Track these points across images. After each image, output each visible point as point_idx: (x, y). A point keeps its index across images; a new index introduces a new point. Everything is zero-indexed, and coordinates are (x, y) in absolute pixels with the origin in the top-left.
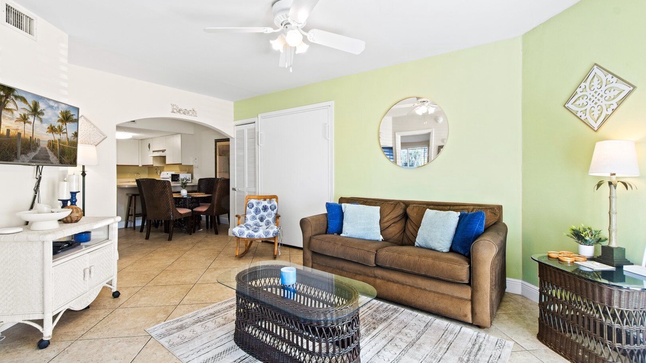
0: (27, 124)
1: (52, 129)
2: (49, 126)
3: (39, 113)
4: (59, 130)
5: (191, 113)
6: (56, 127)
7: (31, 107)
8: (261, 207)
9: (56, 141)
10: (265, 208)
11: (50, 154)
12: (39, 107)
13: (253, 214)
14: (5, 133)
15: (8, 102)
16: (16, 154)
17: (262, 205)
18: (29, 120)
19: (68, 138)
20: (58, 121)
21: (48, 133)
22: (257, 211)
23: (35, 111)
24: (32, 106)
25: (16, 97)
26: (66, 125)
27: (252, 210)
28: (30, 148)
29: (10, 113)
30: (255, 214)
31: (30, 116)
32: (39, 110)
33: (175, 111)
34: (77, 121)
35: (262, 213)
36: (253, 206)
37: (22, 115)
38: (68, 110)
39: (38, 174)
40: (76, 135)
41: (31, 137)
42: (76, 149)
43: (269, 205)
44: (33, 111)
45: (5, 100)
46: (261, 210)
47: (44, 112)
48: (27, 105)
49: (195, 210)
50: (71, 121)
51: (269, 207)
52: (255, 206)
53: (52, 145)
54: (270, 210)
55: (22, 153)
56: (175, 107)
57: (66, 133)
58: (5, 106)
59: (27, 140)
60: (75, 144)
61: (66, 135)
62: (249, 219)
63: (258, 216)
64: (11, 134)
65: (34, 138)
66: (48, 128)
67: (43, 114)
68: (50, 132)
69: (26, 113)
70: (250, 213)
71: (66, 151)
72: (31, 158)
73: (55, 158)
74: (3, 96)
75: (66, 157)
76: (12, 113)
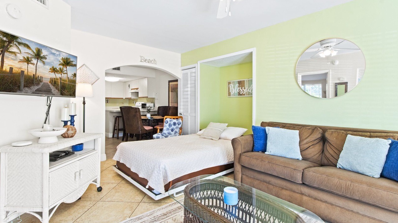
0: (30, 65)
1: (54, 70)
2: (51, 67)
3: (42, 58)
4: (60, 71)
5: (153, 62)
6: (58, 69)
7: (34, 52)
9: (57, 79)
11: (52, 87)
12: (42, 52)
14: (8, 70)
15: (11, 46)
16: (19, 87)
18: (32, 62)
19: (68, 78)
20: (60, 65)
21: (50, 73)
23: (38, 55)
24: (35, 51)
25: (20, 43)
26: (66, 68)
28: (33, 84)
29: (13, 55)
31: (33, 59)
32: (42, 55)
33: (143, 60)
34: (75, 65)
37: (26, 57)
38: (68, 57)
39: (49, 102)
40: (75, 75)
41: (34, 75)
42: (75, 85)
44: (36, 55)
45: (8, 45)
47: (47, 57)
48: (31, 51)
50: (71, 65)
53: (54, 82)
55: (25, 86)
56: (142, 58)
57: (67, 73)
58: (8, 49)
59: (30, 76)
60: (74, 82)
61: (66, 75)
64: (14, 71)
65: (37, 76)
66: (51, 69)
67: (46, 58)
68: (52, 72)
69: (30, 56)
71: (67, 86)
72: (34, 90)
73: (57, 91)
74: (6, 41)
75: (66, 91)
76: (16, 55)
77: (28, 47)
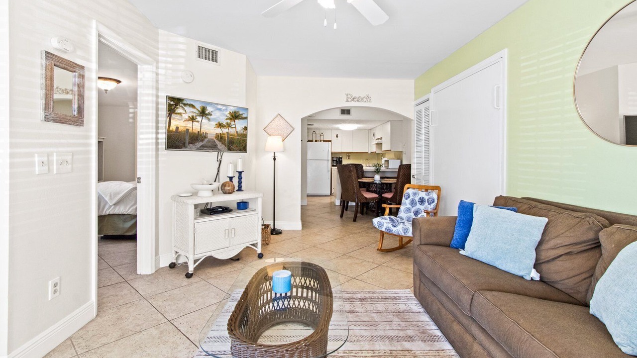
0: (195, 123)
1: (220, 125)
2: (217, 123)
3: (207, 115)
4: (227, 126)
6: (224, 124)
7: (199, 111)
8: (417, 199)
9: (224, 134)
10: (422, 201)
11: (217, 142)
12: (207, 110)
13: (409, 206)
14: (174, 129)
15: (178, 108)
16: (184, 144)
17: (420, 196)
18: (197, 120)
19: (237, 132)
20: (227, 119)
21: (216, 128)
22: (413, 203)
23: (203, 113)
24: (200, 109)
25: (185, 105)
26: (235, 121)
27: (408, 201)
28: (198, 140)
29: (179, 116)
30: (410, 206)
31: (198, 117)
32: (207, 112)
34: (246, 118)
35: (418, 206)
36: (409, 197)
37: (191, 116)
38: (237, 111)
40: (246, 128)
41: (198, 132)
42: (246, 140)
43: (426, 198)
44: (201, 113)
45: (175, 108)
46: (418, 203)
47: (212, 113)
48: (196, 110)
49: (383, 195)
50: (240, 119)
51: (426, 200)
52: (411, 197)
53: (220, 138)
54: (426, 204)
55: (189, 143)
57: (235, 128)
58: (175, 111)
59: (195, 134)
60: (245, 136)
61: (235, 129)
62: (402, 211)
63: (413, 209)
64: (180, 130)
65: (202, 132)
66: (216, 125)
67: (211, 115)
68: (218, 127)
69: (194, 115)
70: (405, 204)
71: (235, 141)
72: (199, 147)
73: (223, 146)
74: (173, 105)
75: (235, 146)
76: (181, 115)
77: (193, 106)
